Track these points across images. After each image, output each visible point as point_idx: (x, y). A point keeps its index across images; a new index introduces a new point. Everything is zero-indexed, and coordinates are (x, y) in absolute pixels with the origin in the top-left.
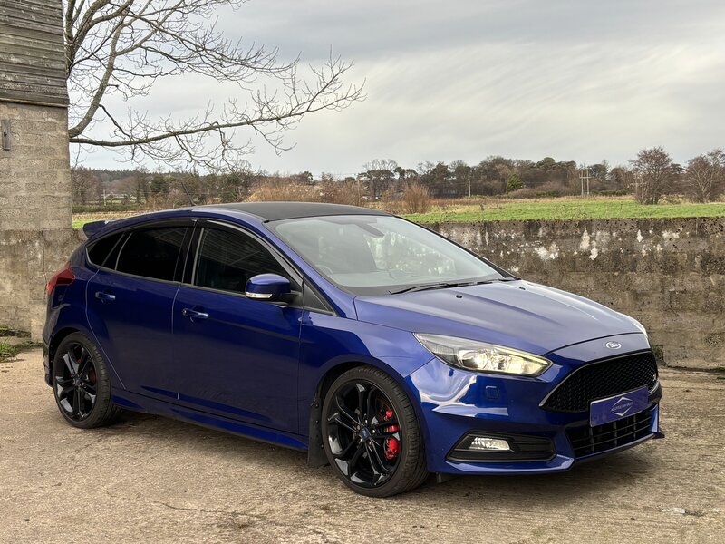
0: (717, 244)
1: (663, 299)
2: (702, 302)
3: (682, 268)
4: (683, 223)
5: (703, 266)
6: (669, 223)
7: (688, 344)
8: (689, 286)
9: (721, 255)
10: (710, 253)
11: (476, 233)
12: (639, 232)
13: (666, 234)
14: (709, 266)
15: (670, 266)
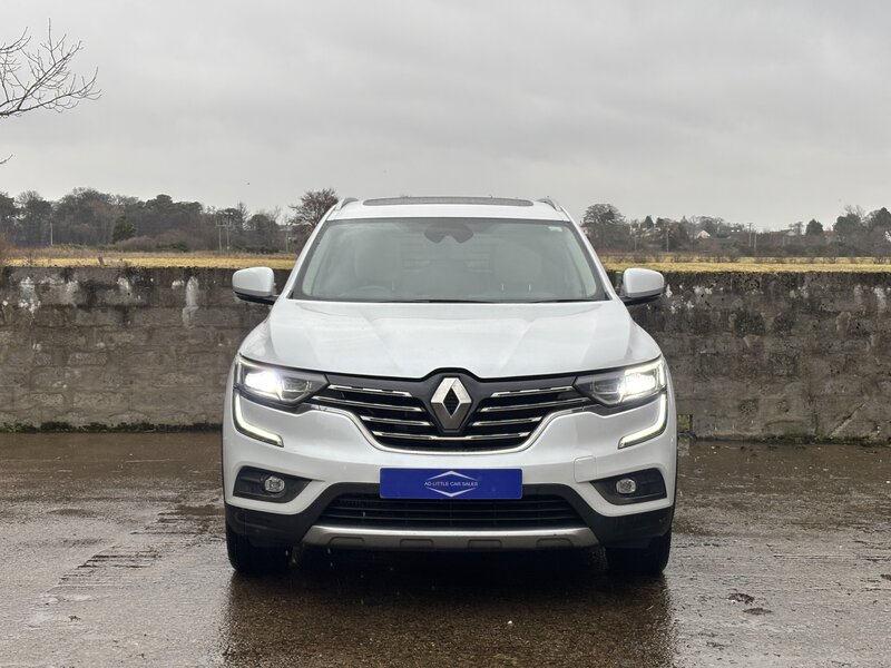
0: (753, 301)
1: (693, 362)
2: (736, 366)
3: (715, 327)
4: (717, 277)
5: (738, 324)
6: (702, 278)
7: (719, 412)
8: (721, 347)
9: (756, 314)
10: (746, 311)
12: (669, 287)
13: (697, 290)
14: (744, 325)
15: (702, 324)
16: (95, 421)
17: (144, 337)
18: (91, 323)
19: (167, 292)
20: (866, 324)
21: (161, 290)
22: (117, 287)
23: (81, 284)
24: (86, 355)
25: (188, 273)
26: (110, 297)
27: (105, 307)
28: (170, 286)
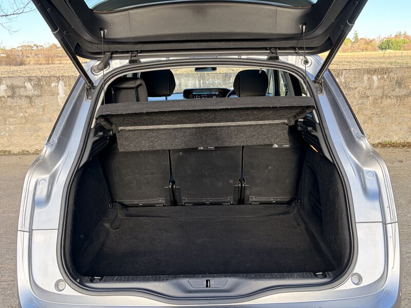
11: (196, 81)
16: (23, 149)
17: (42, 110)
18: (15, 104)
19: (49, 88)
20: (368, 93)
21: (46, 87)
22: (25, 87)
23: (7, 86)
24: (15, 119)
25: (58, 79)
26: (22, 92)
27: (21, 97)
28: (50, 86)
